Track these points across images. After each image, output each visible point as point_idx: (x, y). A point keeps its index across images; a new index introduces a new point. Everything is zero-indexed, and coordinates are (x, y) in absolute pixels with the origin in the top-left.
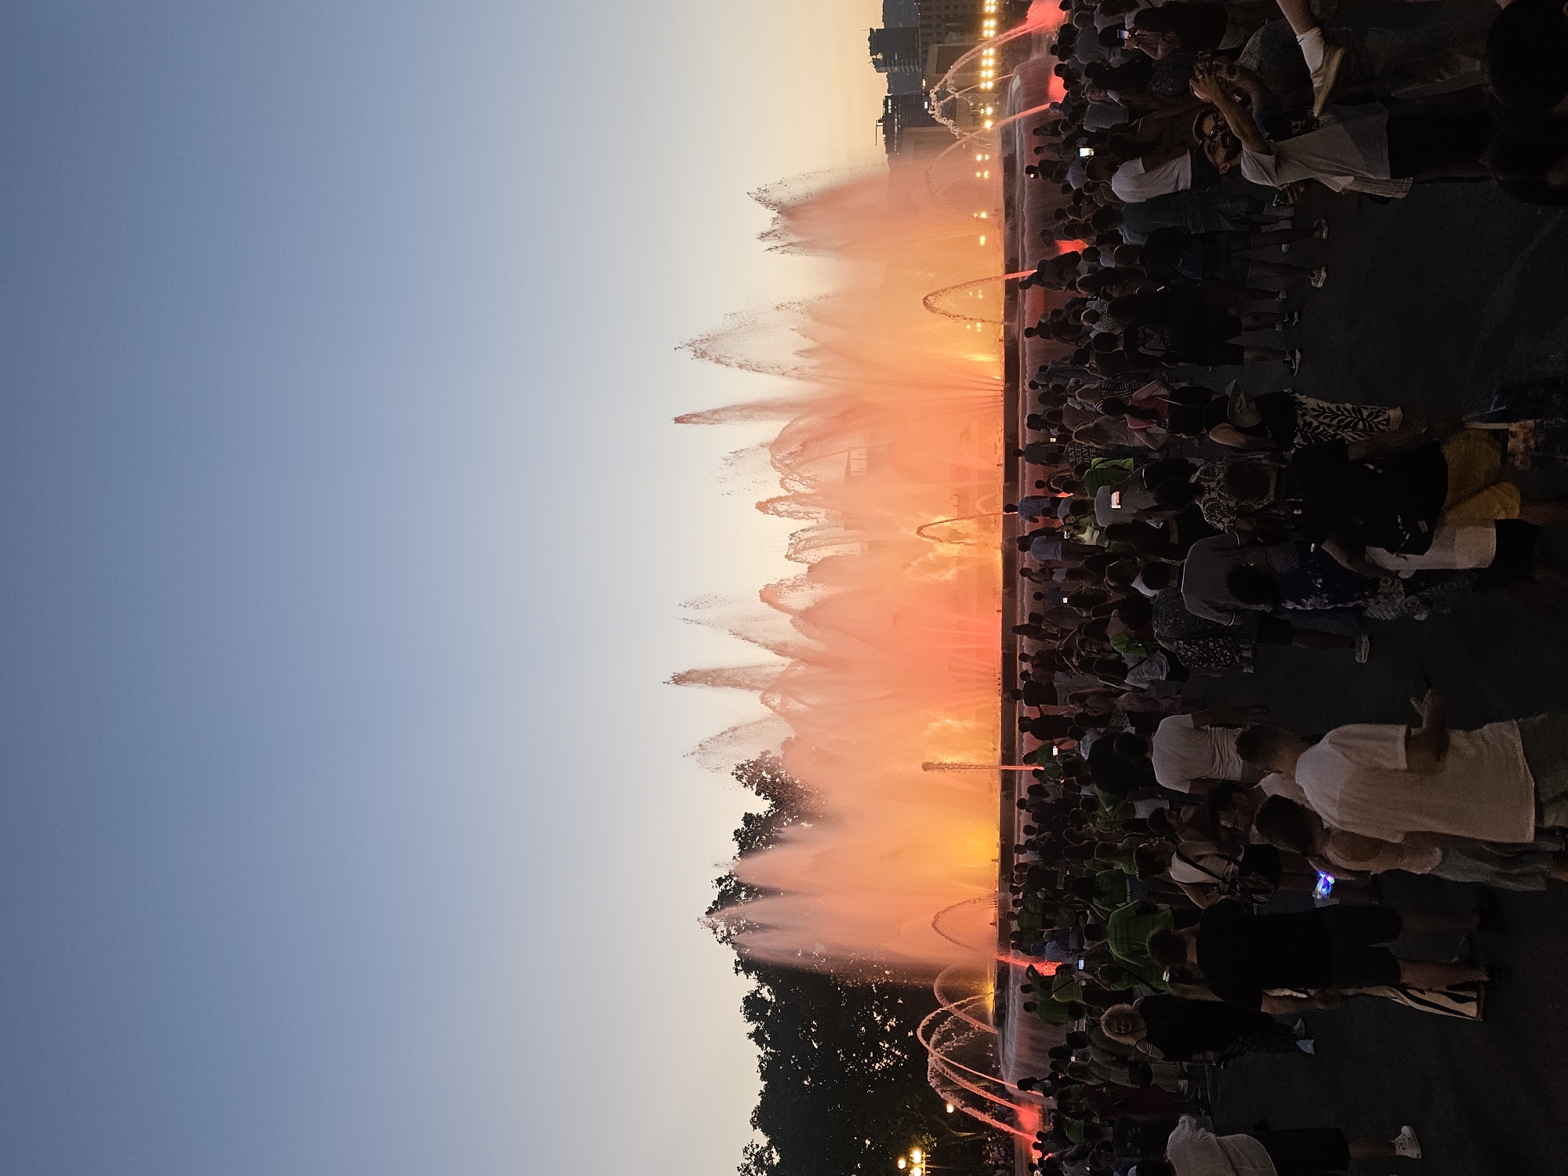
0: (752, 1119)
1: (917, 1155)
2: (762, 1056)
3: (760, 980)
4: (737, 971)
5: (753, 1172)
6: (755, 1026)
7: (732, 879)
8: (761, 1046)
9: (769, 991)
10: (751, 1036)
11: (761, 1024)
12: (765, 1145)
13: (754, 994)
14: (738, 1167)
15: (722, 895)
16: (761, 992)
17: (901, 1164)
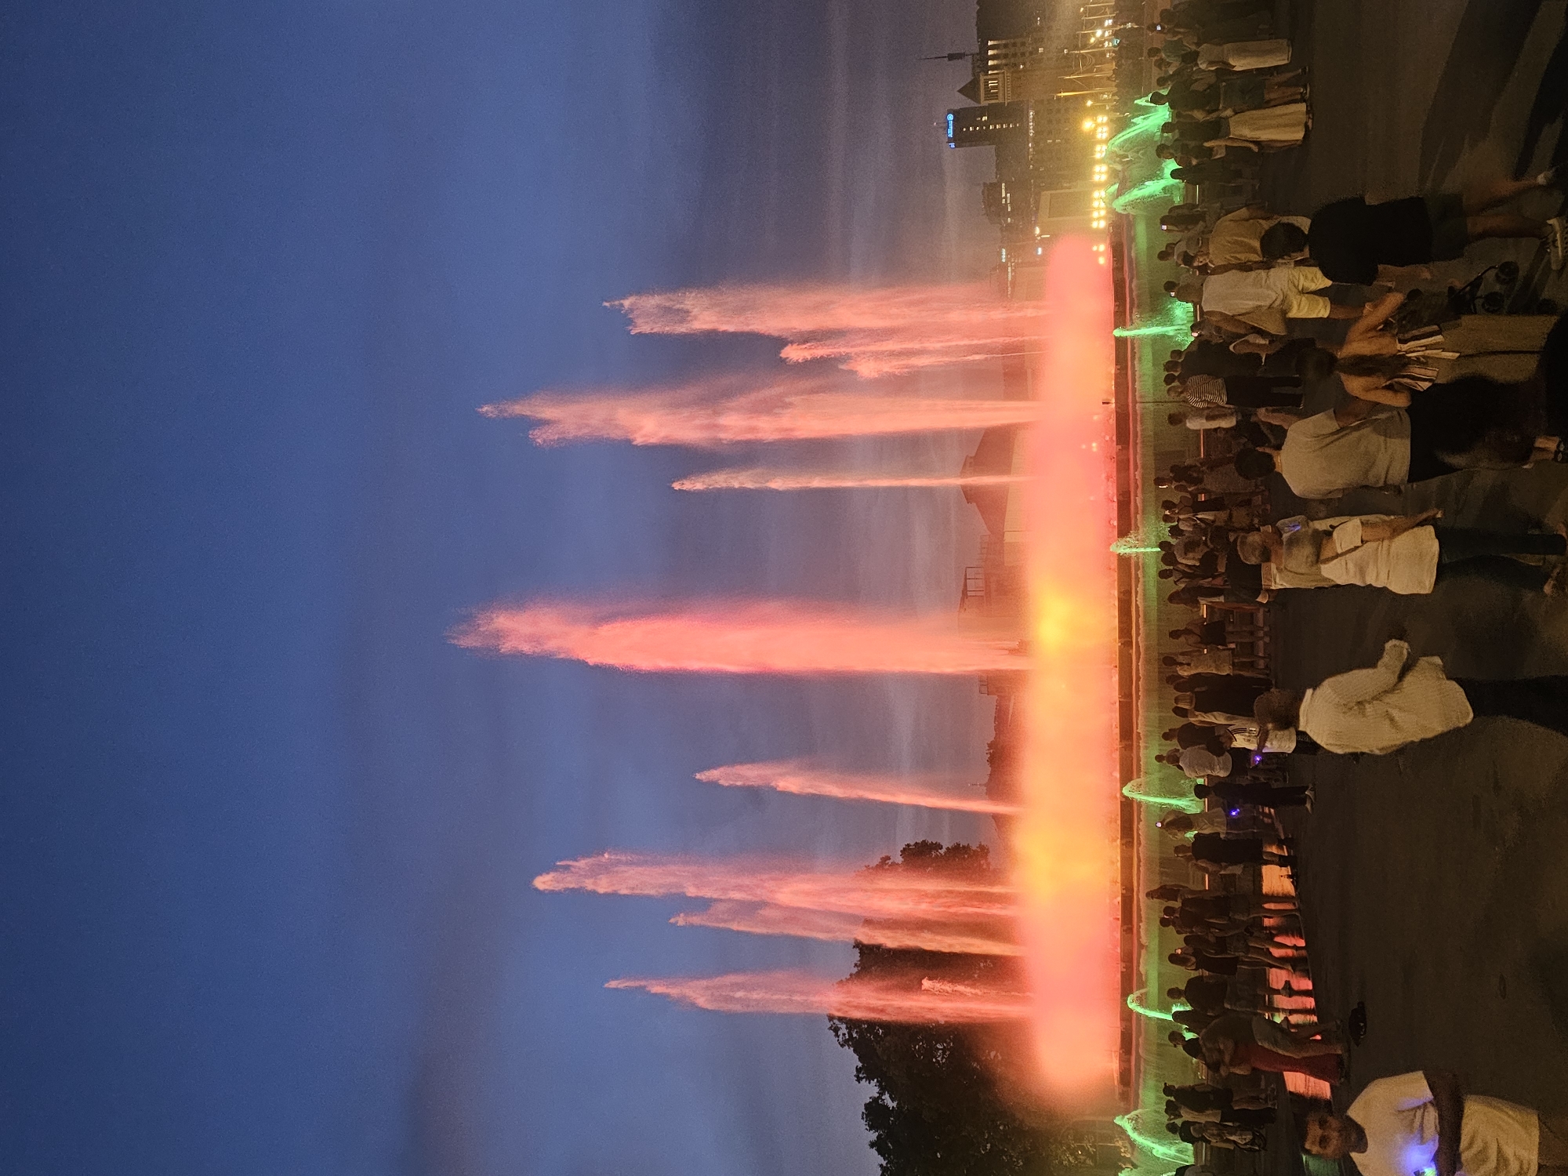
2: (885, 1165)
3: (881, 1087)
4: (859, 1080)
6: (877, 1133)
8: (883, 1156)
9: (891, 1097)
10: (872, 1145)
11: (883, 1132)
13: (875, 1100)
16: (883, 1098)
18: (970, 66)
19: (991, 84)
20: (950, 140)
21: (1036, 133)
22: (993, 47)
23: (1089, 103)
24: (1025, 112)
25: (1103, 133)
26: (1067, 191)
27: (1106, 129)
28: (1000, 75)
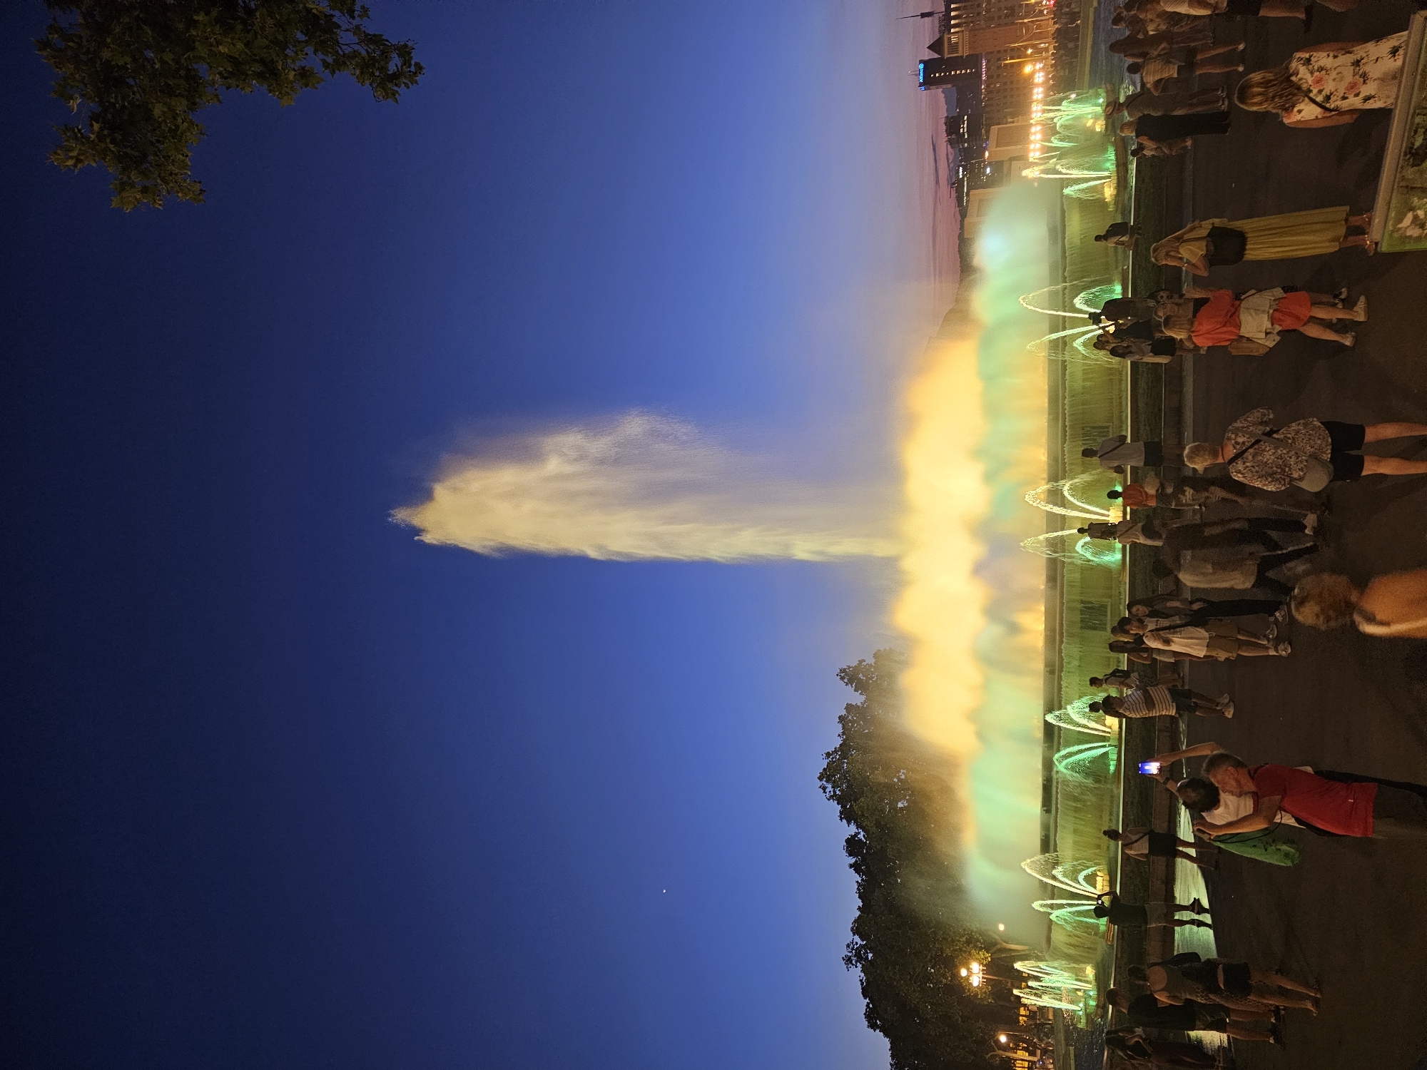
0: (852, 929)
1: (975, 967)
2: (860, 881)
3: (857, 827)
4: (841, 820)
6: (854, 860)
7: (837, 753)
8: (859, 875)
9: (864, 836)
11: (859, 859)
12: (862, 946)
13: (853, 837)
15: (828, 766)
16: (859, 836)
17: (964, 972)
18: (938, 25)
19: (954, 40)
20: (921, 85)
21: (989, 77)
22: (955, 9)
23: (1030, 51)
24: (980, 59)
25: (1039, 78)
26: (1011, 125)
27: (1042, 74)
28: (960, 34)
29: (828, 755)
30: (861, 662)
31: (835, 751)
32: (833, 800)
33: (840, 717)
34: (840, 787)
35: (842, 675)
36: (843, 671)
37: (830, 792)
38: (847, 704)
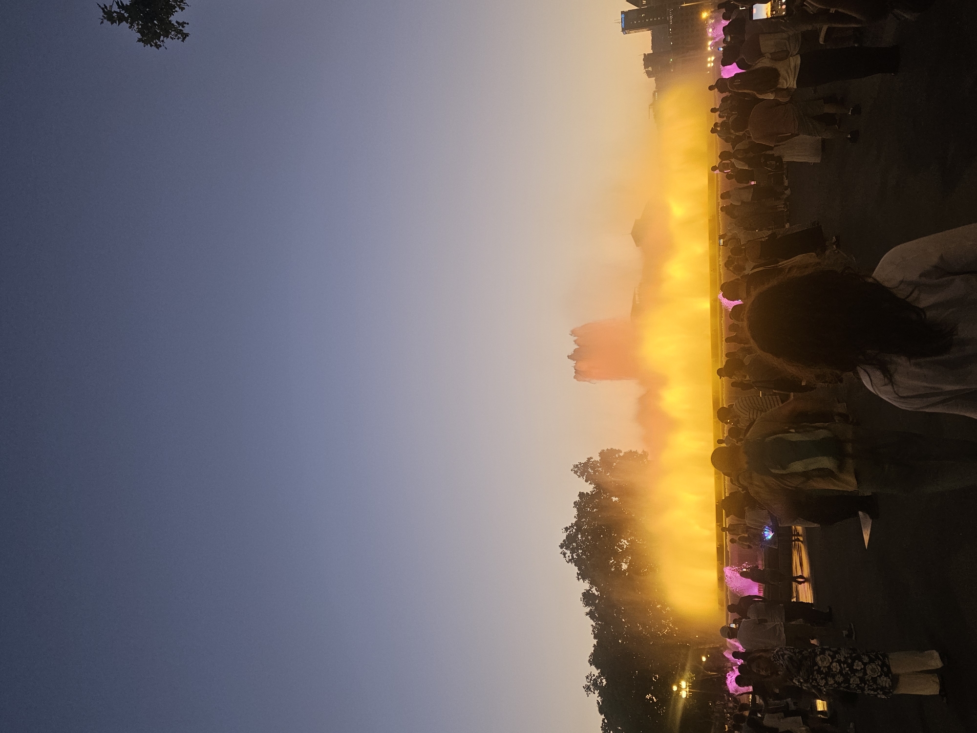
0: (589, 661)
1: (683, 684)
3: (591, 584)
4: (578, 579)
5: (592, 689)
6: (589, 609)
7: (573, 528)
8: (593, 620)
9: (596, 589)
10: (587, 615)
11: (593, 608)
12: (597, 674)
13: (588, 591)
14: (583, 687)
15: (567, 537)
16: (592, 590)
17: (675, 688)
20: (623, 30)
21: (674, 22)
26: (692, 57)
29: (566, 529)
30: (589, 459)
31: (572, 526)
32: (572, 562)
33: (575, 503)
34: (576, 552)
35: (576, 469)
36: (576, 466)
37: (569, 556)
38: (580, 492)
